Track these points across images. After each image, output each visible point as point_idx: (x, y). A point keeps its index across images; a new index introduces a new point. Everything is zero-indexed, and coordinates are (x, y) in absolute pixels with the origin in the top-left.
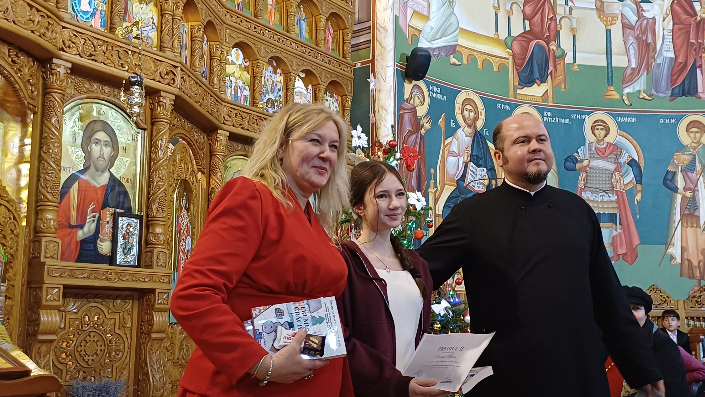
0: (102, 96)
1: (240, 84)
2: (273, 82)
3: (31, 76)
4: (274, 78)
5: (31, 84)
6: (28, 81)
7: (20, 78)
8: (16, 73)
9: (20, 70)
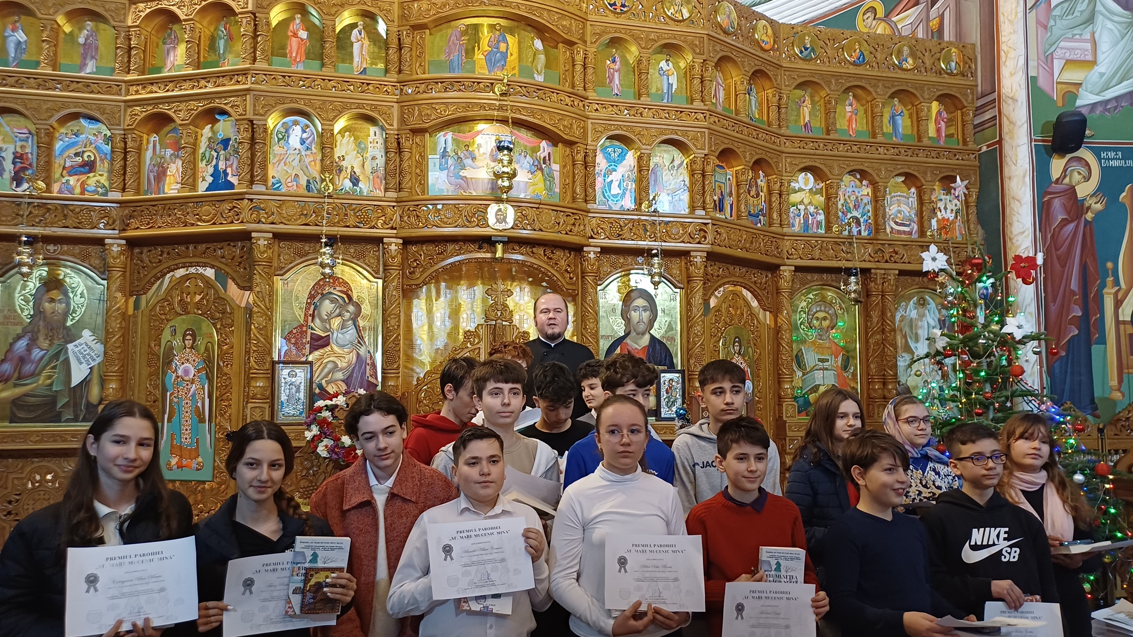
0: (636, 267)
1: (812, 209)
2: (857, 198)
3: (569, 266)
4: (859, 192)
5: (568, 272)
6: (566, 270)
7: (556, 270)
8: (553, 267)
9: (557, 264)
